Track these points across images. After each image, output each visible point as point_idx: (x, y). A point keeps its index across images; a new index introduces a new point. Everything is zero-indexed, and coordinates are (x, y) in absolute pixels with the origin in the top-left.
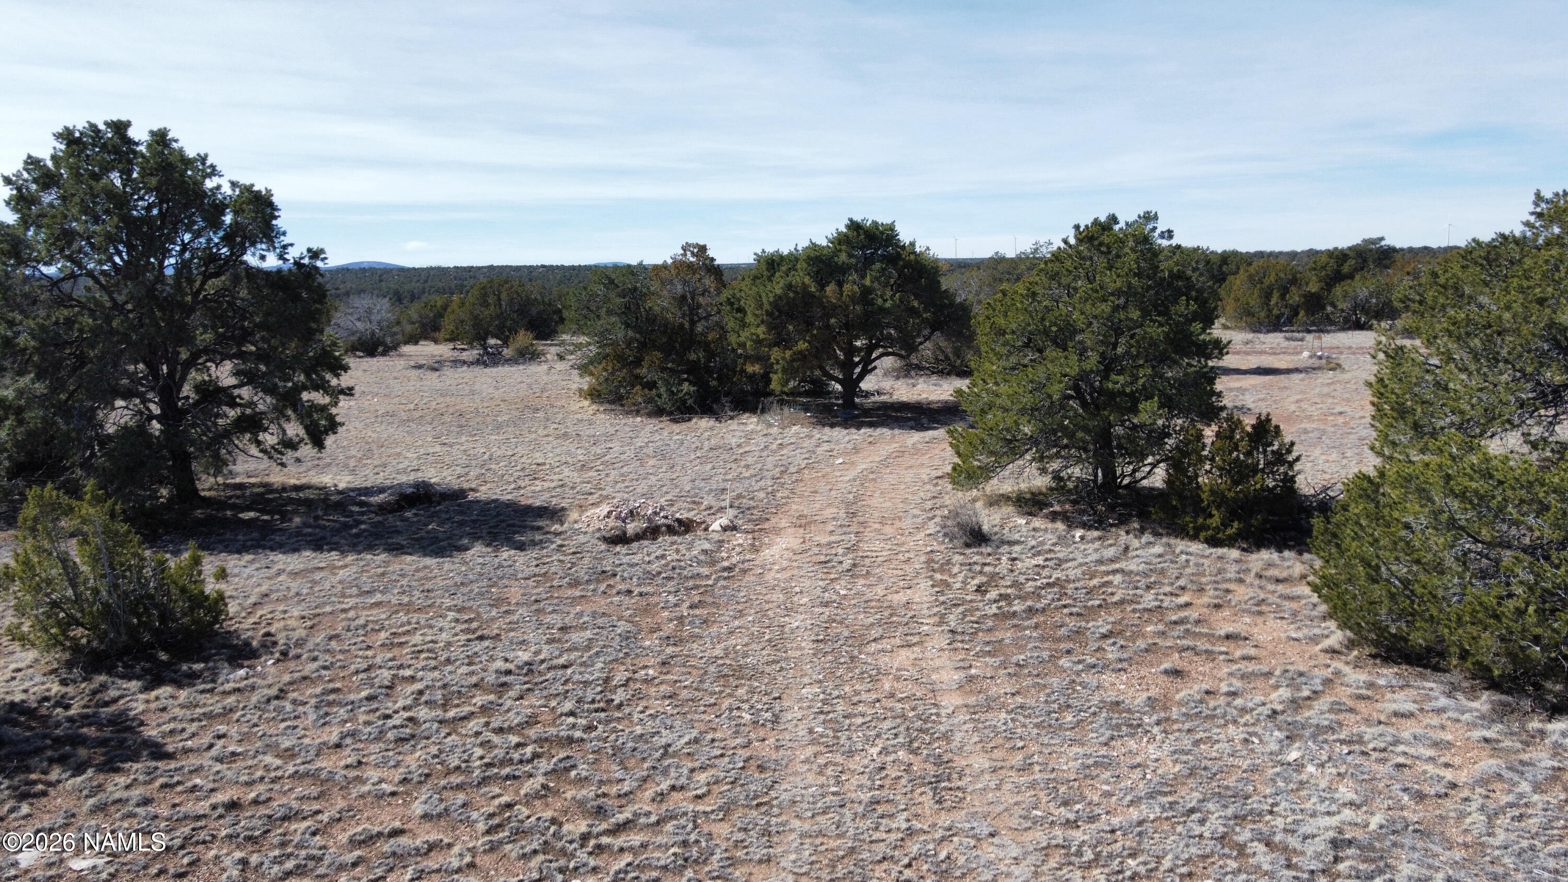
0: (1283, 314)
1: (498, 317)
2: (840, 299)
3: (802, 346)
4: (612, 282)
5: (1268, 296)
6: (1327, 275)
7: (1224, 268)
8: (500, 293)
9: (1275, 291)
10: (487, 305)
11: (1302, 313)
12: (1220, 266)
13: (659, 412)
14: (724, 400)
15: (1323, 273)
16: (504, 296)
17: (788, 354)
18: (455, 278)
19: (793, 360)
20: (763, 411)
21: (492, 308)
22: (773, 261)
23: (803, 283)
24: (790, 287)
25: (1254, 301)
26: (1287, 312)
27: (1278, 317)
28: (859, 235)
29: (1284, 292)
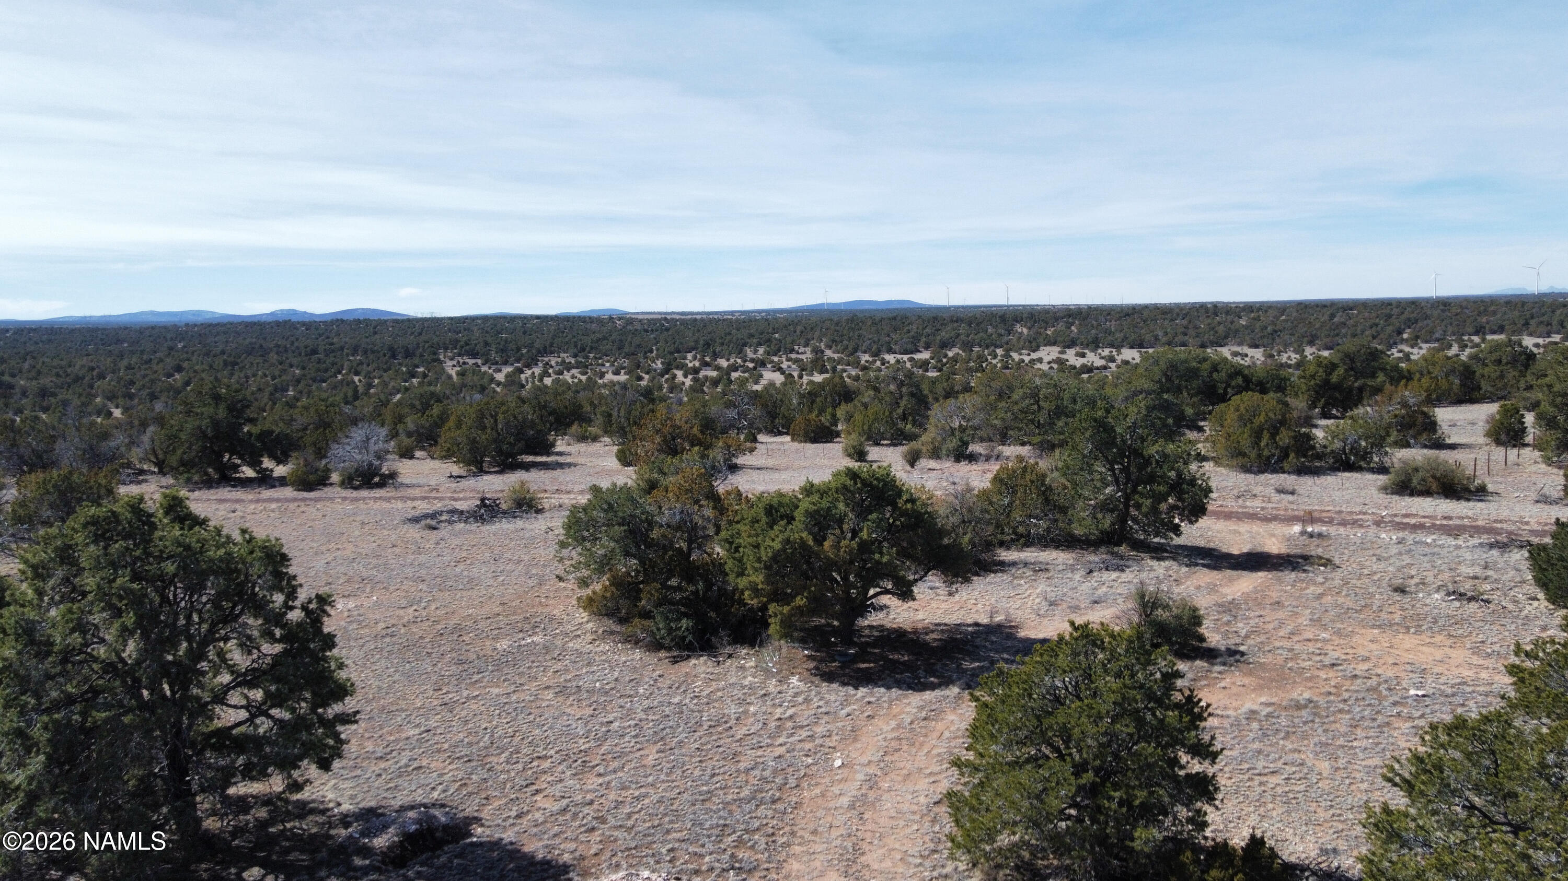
0: (1273, 455)
1: (495, 441)
2: (837, 556)
3: (800, 601)
4: (611, 506)
5: (1257, 435)
6: (1316, 385)
7: (1215, 375)
8: (497, 414)
9: (1265, 432)
10: (484, 428)
11: (1292, 455)
12: (1211, 373)
13: (656, 646)
14: (722, 633)
15: (1313, 382)
16: (500, 417)
17: (786, 609)
18: (450, 330)
19: (791, 615)
20: (761, 646)
21: (489, 431)
22: (771, 506)
23: (802, 538)
24: (787, 541)
25: (1246, 442)
26: (1277, 452)
27: (1268, 458)
28: (856, 484)
29: (1274, 433)
